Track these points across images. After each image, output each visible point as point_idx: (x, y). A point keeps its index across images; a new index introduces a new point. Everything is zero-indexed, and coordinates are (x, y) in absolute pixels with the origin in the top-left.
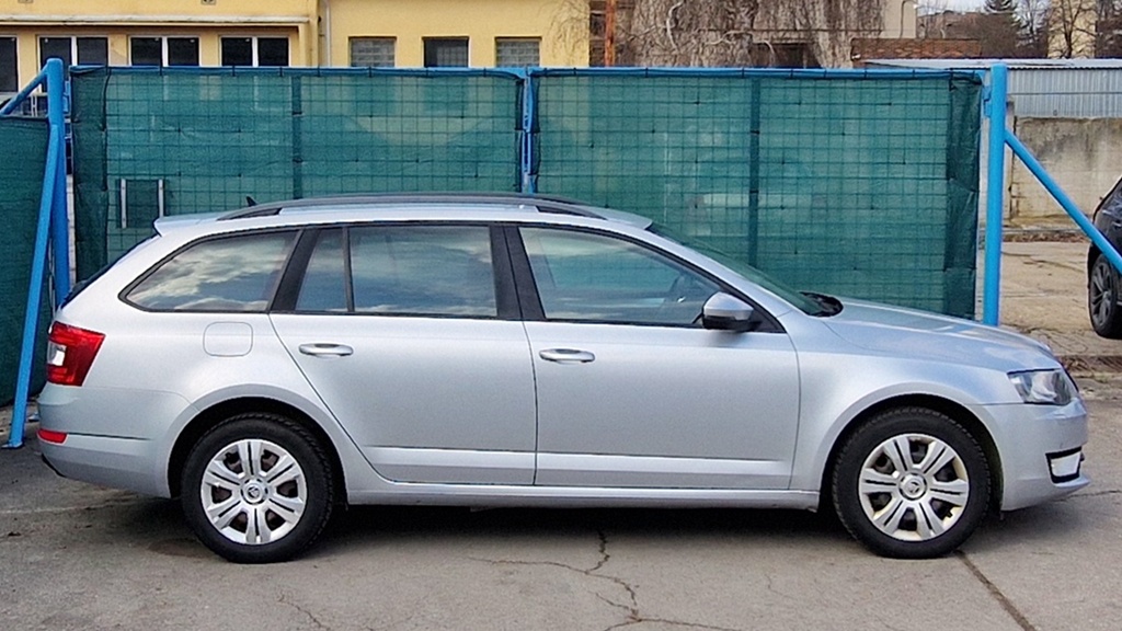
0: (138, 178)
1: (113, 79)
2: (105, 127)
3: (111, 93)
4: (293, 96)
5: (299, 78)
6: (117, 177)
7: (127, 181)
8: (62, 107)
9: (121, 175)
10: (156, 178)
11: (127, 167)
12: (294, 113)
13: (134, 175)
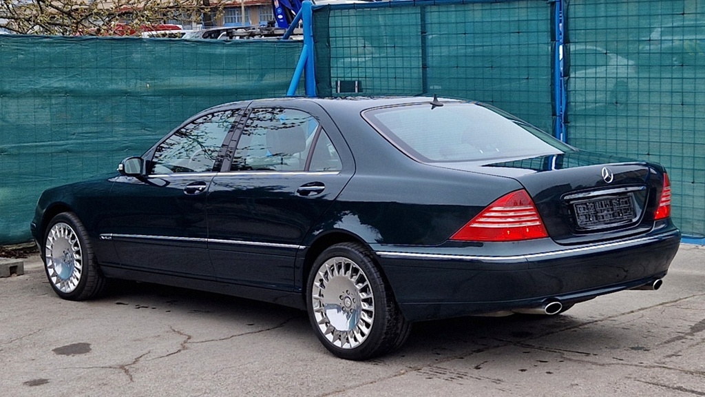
0: (346, 79)
1: (332, 13)
2: (329, 46)
3: (332, 22)
4: (421, 21)
5: (425, 8)
6: (336, 79)
7: (341, 81)
8: (310, 33)
9: (337, 77)
10: (353, 79)
11: (340, 73)
12: (422, 33)
13: (344, 77)
